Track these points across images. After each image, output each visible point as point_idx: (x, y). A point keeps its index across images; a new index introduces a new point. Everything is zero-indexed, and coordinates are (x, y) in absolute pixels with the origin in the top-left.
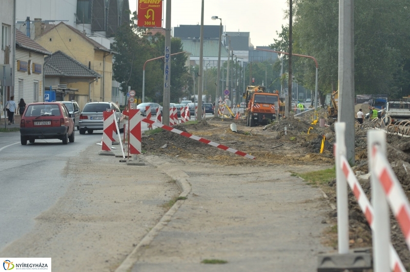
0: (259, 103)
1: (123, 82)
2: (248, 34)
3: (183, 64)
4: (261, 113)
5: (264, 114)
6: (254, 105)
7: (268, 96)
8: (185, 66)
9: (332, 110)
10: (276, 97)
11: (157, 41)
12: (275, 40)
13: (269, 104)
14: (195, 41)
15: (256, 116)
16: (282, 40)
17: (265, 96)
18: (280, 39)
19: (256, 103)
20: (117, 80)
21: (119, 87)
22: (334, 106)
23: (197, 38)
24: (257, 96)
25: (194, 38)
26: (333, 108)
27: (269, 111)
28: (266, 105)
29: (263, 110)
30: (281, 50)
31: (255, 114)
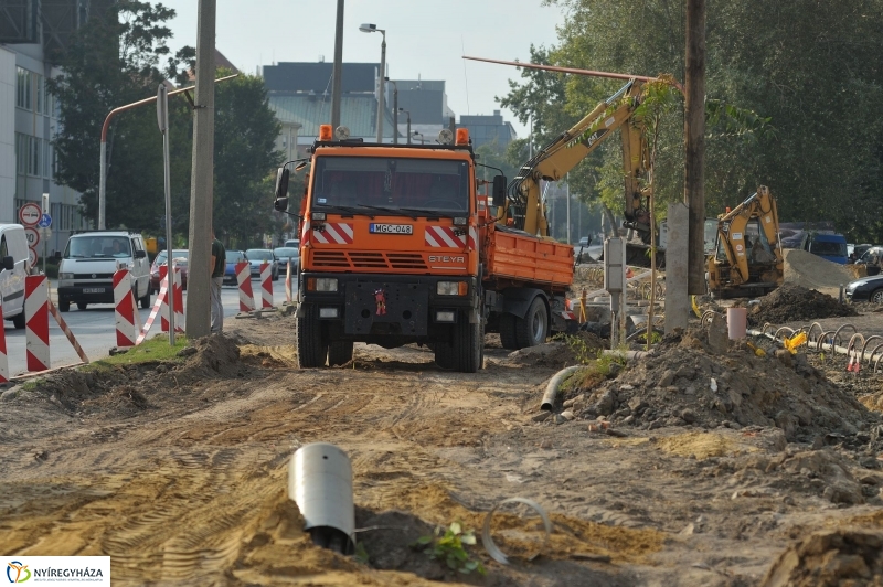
0: (347, 214)
1: (88, 191)
2: (442, 84)
3: (270, 145)
4: (364, 278)
5: (377, 280)
6: (315, 225)
7: (402, 168)
8: (274, 150)
9: (724, 269)
10: (453, 170)
11: (184, 72)
12: (513, 85)
13: (413, 215)
14: (313, 99)
15: (327, 299)
16: (531, 86)
17: (383, 167)
18: (526, 81)
19: (327, 210)
20: (72, 185)
21: (76, 203)
22: (729, 258)
23: (319, 92)
24: (331, 166)
25: (312, 93)
26: (727, 264)
27: (414, 259)
28: (393, 226)
29: (373, 258)
30: (528, 111)
31: (321, 285)
